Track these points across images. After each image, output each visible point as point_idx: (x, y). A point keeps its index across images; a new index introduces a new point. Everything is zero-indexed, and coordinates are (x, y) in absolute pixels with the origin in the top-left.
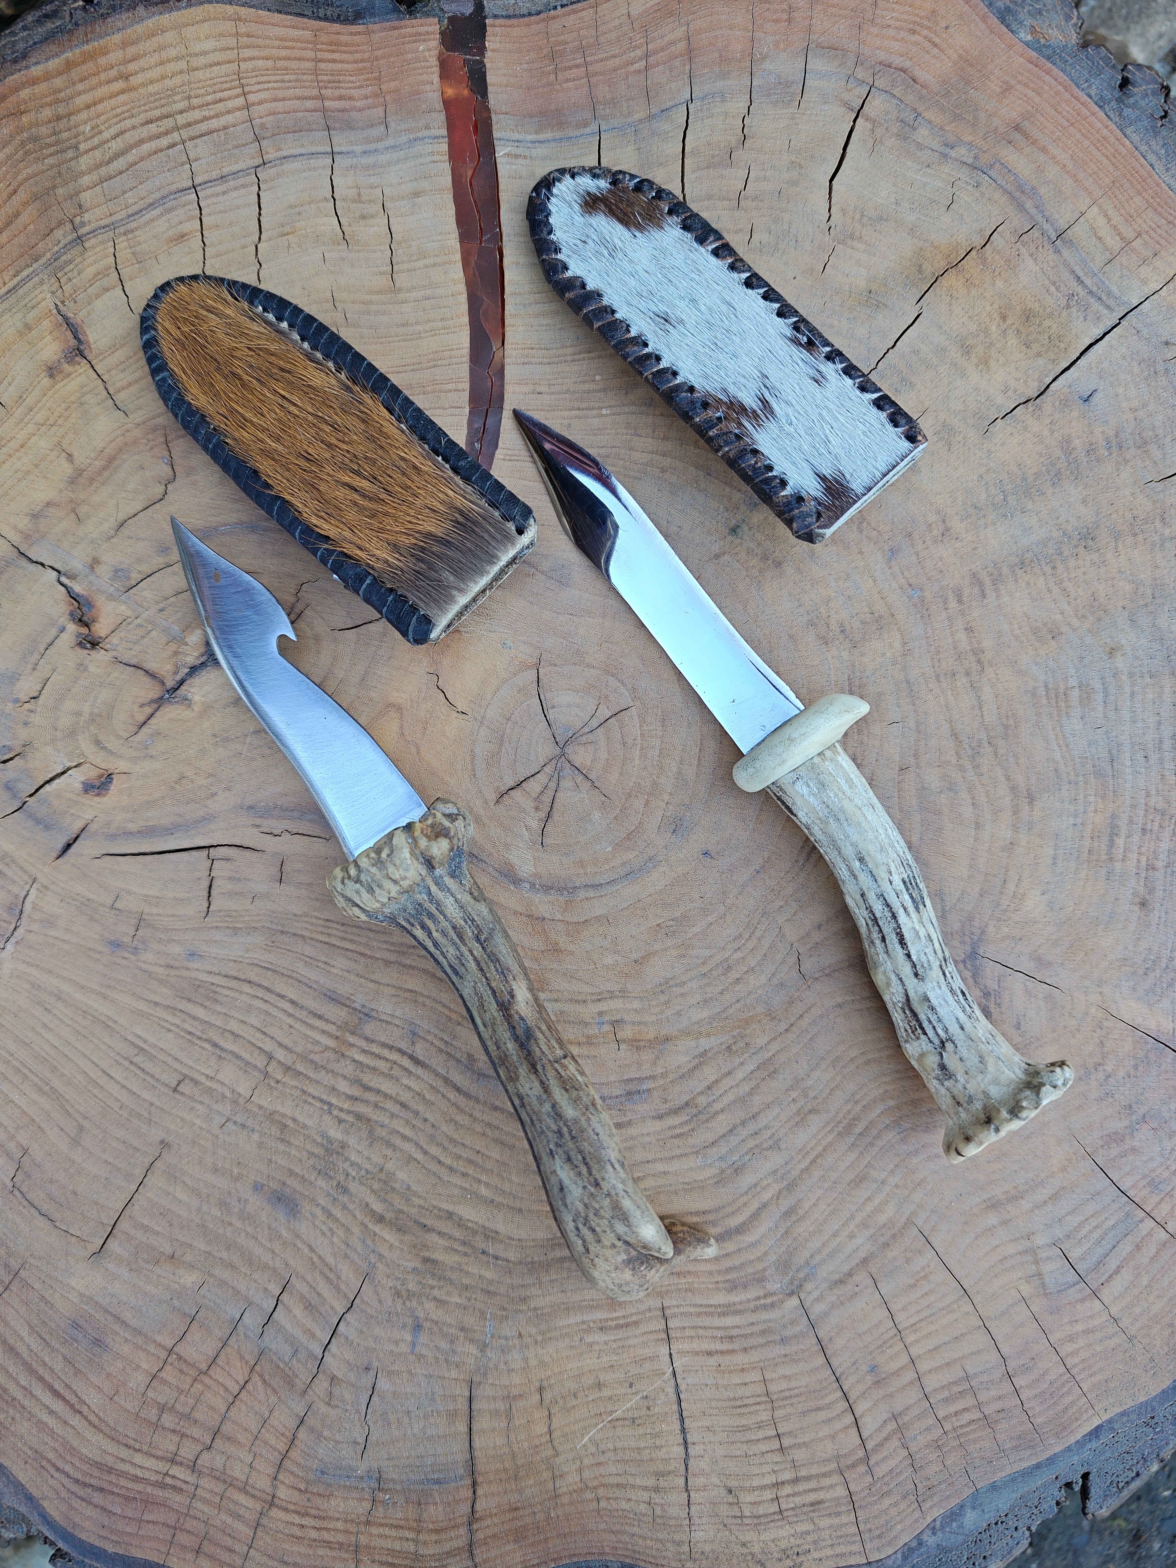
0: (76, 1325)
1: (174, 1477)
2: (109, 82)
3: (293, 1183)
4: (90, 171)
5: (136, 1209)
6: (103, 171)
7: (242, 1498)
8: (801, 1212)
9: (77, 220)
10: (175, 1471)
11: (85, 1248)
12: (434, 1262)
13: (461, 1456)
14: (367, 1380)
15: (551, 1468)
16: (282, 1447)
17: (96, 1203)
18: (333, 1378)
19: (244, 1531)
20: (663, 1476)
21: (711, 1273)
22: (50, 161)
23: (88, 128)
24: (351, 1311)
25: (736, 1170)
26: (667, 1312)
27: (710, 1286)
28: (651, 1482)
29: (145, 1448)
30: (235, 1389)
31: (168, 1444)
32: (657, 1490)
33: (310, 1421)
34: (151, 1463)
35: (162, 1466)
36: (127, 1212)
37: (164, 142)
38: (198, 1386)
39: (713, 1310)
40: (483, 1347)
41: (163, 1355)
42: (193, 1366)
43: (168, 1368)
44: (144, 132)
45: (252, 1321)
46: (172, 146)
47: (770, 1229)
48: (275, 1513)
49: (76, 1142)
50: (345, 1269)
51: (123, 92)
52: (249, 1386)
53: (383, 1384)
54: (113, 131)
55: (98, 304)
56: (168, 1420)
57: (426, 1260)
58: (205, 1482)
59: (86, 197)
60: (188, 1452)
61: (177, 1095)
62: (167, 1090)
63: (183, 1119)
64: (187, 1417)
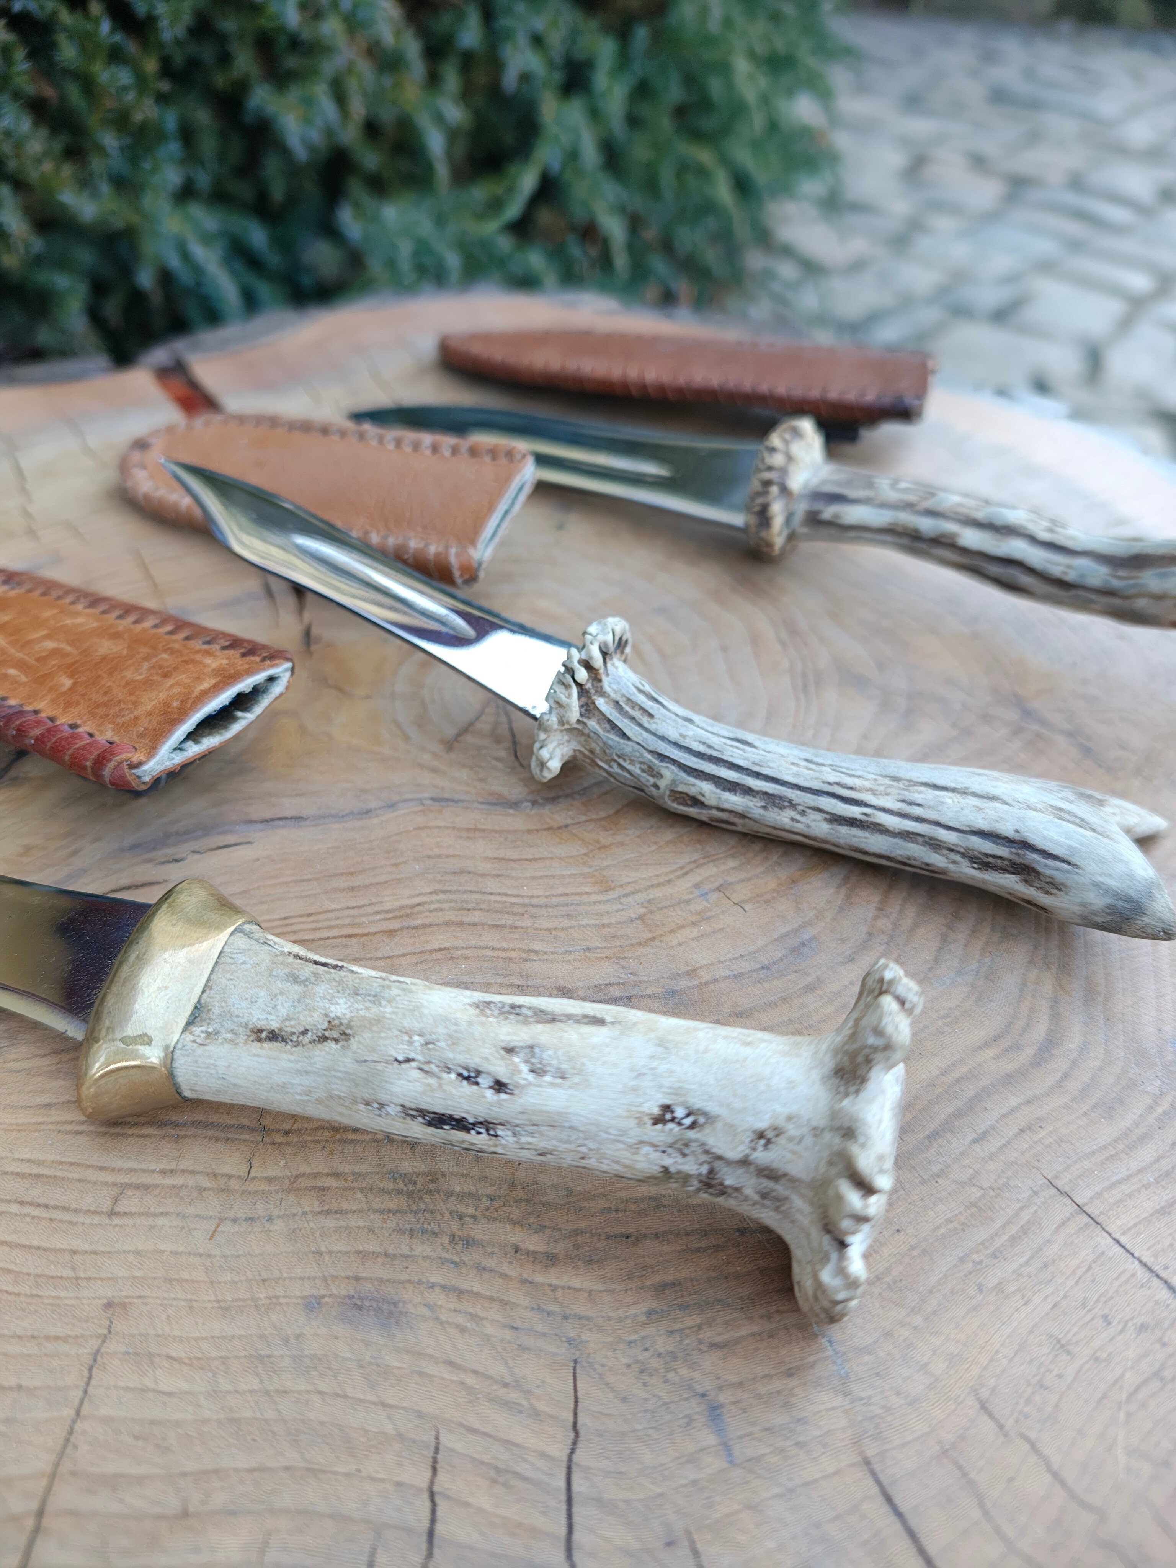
3: (372, 1271)
5: (83, 1454)
21: (1066, 1106)
24: (579, 1445)
25: (988, 977)
26: (1059, 1183)
27: (1081, 1123)
36: (66, 1466)
39: (1111, 1151)
50: (532, 1374)
61: (117, 1221)
62: (96, 1220)
63: (138, 1253)
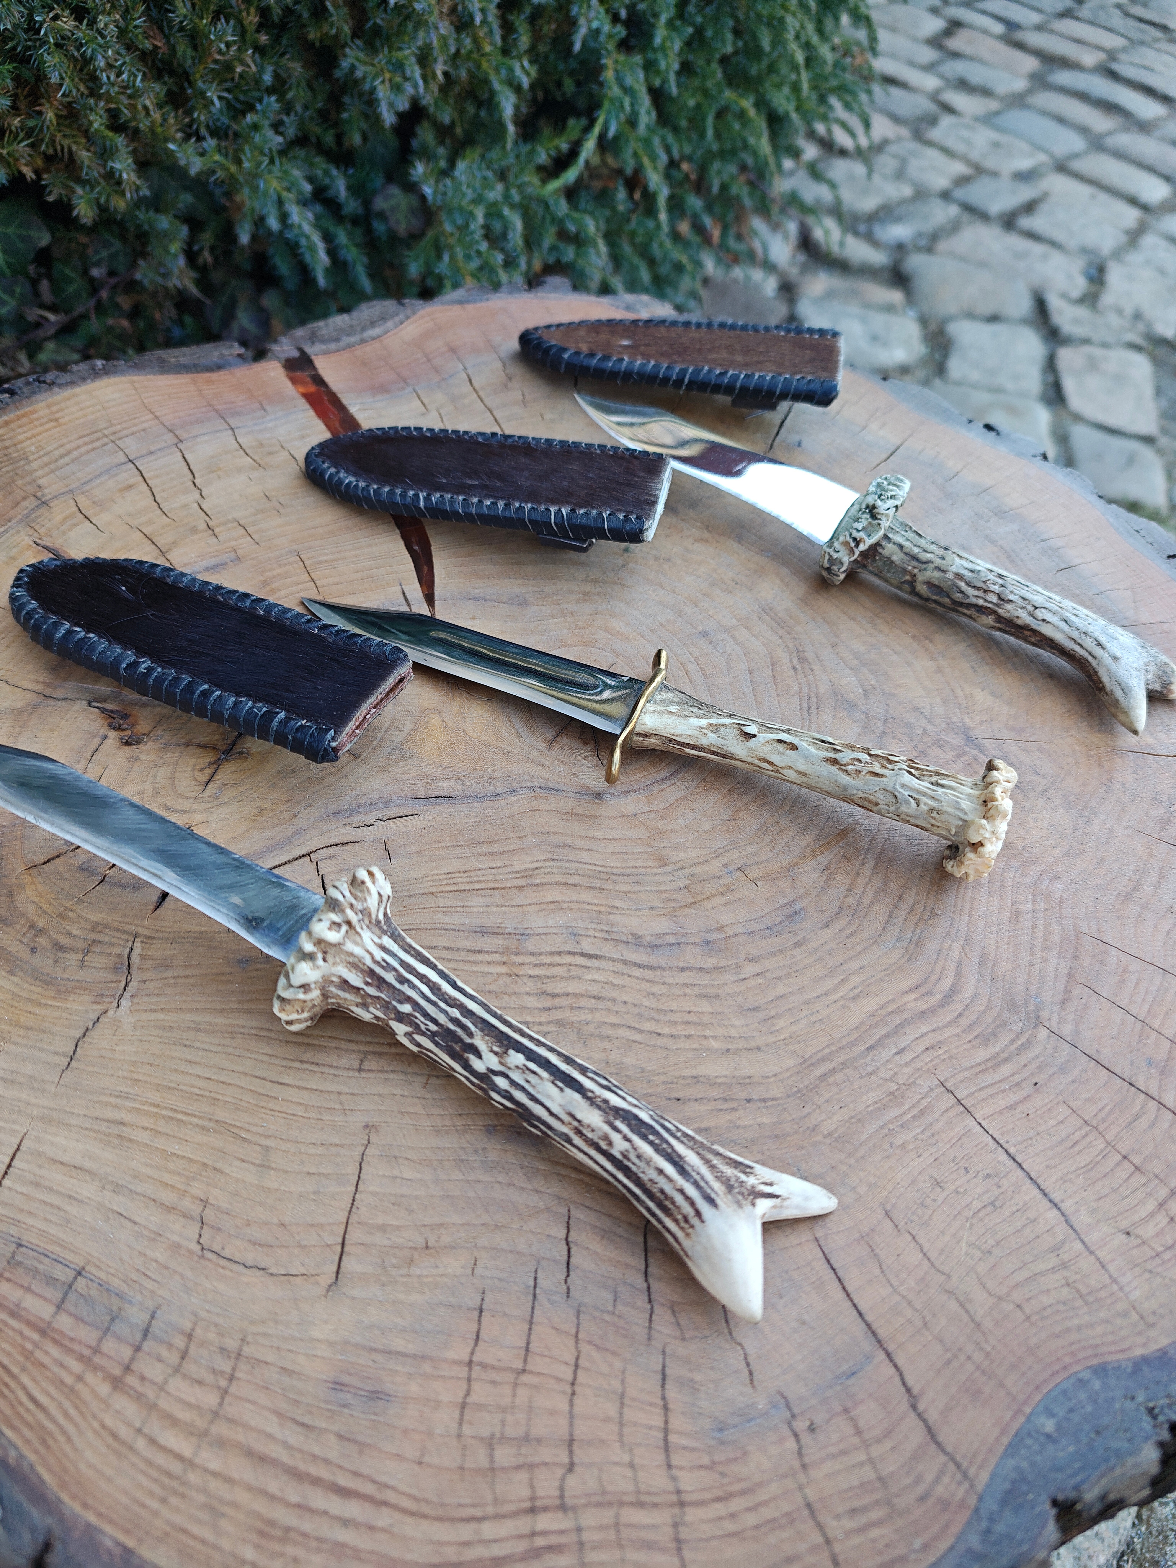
0: (337, 1385)
1: (544, 1533)
2: (42, 425)
4: (41, 468)
5: (362, 1212)
6: (53, 466)
7: (640, 1517)
8: (992, 957)
9: (39, 494)
10: (543, 1523)
11: (317, 1283)
13: (858, 1329)
15: (952, 1295)
16: (657, 1420)
17: (312, 1225)
18: (672, 1305)
20: (1059, 1249)
21: (957, 1035)
22: (7, 469)
23: (33, 449)
25: (917, 943)
26: (948, 1085)
27: (966, 1047)
28: (1053, 1261)
29: (490, 1510)
30: (568, 1375)
31: (516, 1493)
32: (1063, 1266)
33: (672, 1371)
34: (506, 1528)
35: (523, 1524)
36: (354, 1218)
37: (98, 444)
38: (522, 1392)
39: (983, 1067)
41: (463, 1372)
42: (504, 1369)
43: (476, 1386)
44: (80, 442)
45: (551, 1279)
46: (106, 444)
47: (978, 981)
48: (692, 1514)
49: (264, 1168)
51: (55, 427)
52: (583, 1362)
54: (54, 446)
55: (72, 534)
58: (588, 1518)
59: (42, 482)
60: (547, 1487)
61: (364, 1075)
62: (351, 1074)
63: (380, 1095)
64: (526, 1439)
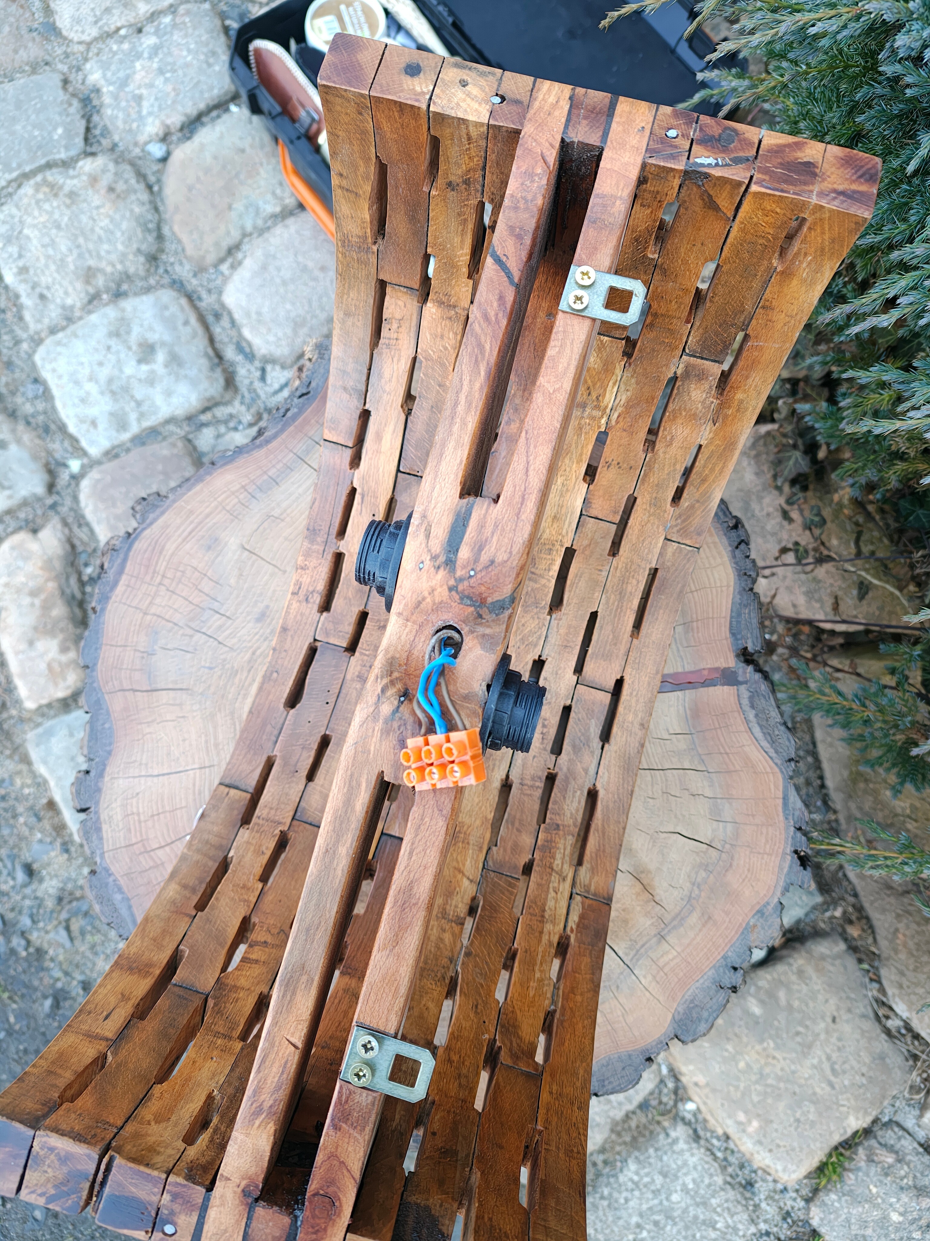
0: (216, 540)
1: (157, 577)
3: (269, 620)
7: (148, 602)
10: (160, 577)
11: (245, 543)
12: (236, 675)
13: (159, 686)
14: (190, 649)
15: (153, 721)
16: (167, 617)
17: (263, 547)
18: (191, 636)
19: (134, 604)
20: (146, 767)
24: (218, 643)
28: (144, 762)
29: (169, 566)
30: (190, 599)
31: (169, 575)
32: (141, 764)
33: (176, 628)
34: (163, 568)
35: (161, 573)
38: (191, 585)
40: (202, 694)
41: (204, 572)
42: (199, 583)
43: (199, 574)
45: (216, 606)
48: (141, 615)
49: (286, 539)
50: (235, 640)
52: (190, 604)
53: (189, 656)
56: (179, 574)
57: (237, 671)
58: (154, 588)
60: (166, 582)
64: (180, 581)
